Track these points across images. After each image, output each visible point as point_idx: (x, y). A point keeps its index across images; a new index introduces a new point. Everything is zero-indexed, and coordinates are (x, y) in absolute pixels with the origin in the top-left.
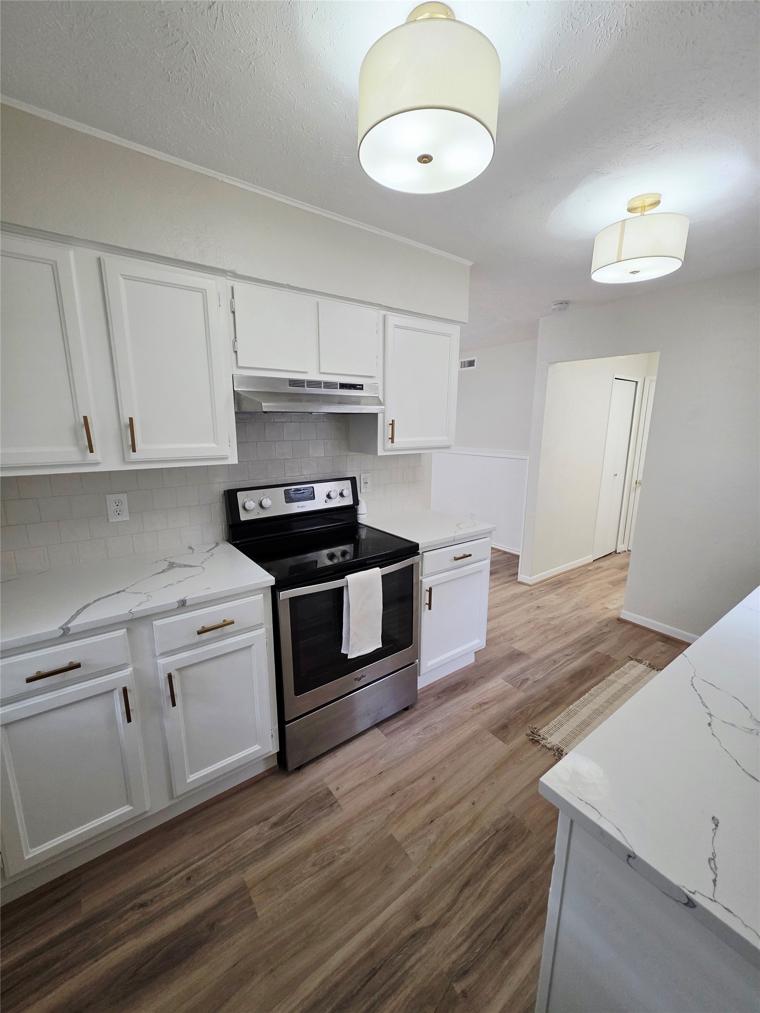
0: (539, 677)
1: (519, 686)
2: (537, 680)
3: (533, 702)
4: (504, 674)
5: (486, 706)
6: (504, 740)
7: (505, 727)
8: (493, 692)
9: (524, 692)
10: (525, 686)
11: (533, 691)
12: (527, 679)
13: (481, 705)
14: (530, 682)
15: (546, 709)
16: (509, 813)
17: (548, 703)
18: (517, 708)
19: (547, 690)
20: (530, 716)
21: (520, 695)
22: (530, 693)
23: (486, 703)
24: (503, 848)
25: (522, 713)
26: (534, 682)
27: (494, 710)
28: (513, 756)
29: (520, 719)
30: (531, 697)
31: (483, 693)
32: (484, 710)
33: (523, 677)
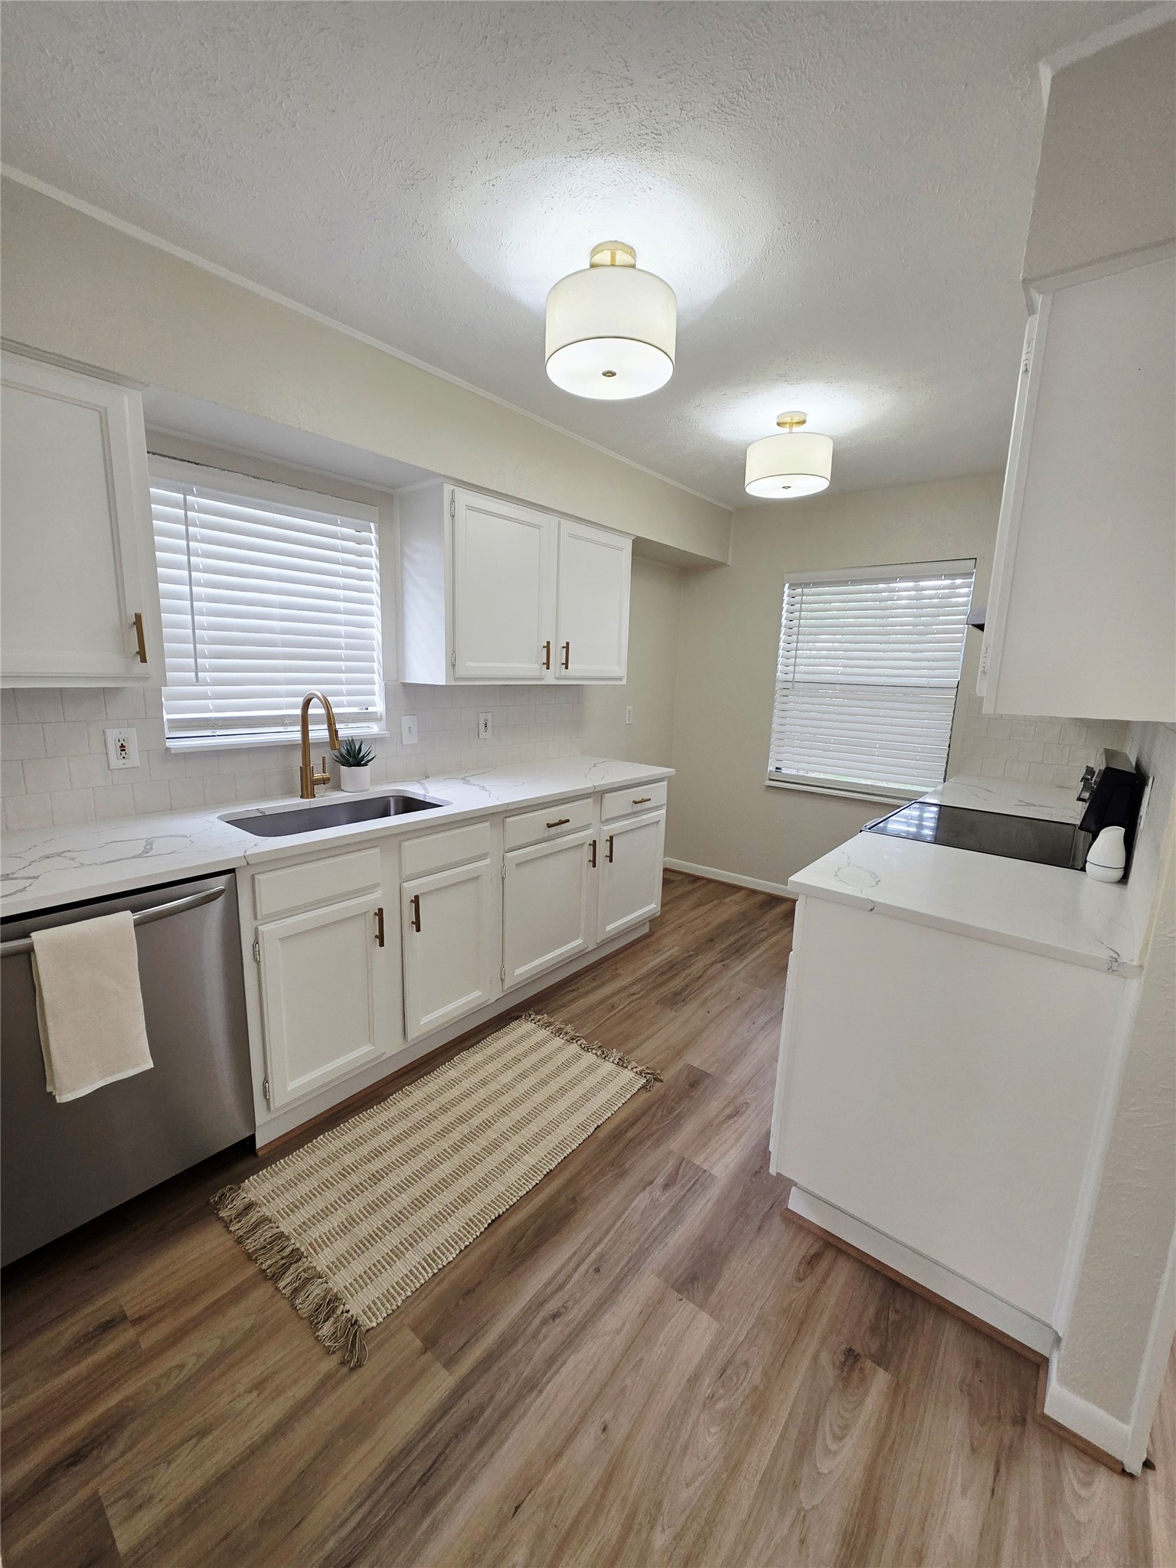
0: (642, 1200)
1: (680, 1164)
2: (645, 1188)
3: (654, 1133)
4: (714, 1192)
5: (728, 1111)
6: (691, 1069)
7: (693, 1085)
8: (725, 1141)
9: (672, 1151)
10: (669, 1167)
11: (653, 1158)
12: (666, 1186)
13: (736, 1113)
14: (660, 1180)
15: (633, 1124)
16: (676, 1011)
17: (630, 1135)
18: (679, 1118)
19: (628, 1165)
20: (658, 1108)
21: (676, 1143)
22: (661, 1150)
23: (730, 1117)
24: (676, 994)
25: (671, 1110)
26: (652, 1182)
27: (713, 1107)
28: (678, 1053)
29: (673, 1100)
30: (658, 1142)
31: (741, 1136)
32: (729, 1104)
33: (676, 1191)
